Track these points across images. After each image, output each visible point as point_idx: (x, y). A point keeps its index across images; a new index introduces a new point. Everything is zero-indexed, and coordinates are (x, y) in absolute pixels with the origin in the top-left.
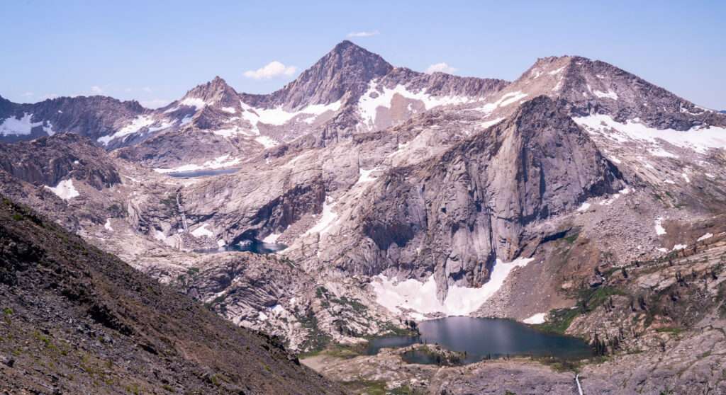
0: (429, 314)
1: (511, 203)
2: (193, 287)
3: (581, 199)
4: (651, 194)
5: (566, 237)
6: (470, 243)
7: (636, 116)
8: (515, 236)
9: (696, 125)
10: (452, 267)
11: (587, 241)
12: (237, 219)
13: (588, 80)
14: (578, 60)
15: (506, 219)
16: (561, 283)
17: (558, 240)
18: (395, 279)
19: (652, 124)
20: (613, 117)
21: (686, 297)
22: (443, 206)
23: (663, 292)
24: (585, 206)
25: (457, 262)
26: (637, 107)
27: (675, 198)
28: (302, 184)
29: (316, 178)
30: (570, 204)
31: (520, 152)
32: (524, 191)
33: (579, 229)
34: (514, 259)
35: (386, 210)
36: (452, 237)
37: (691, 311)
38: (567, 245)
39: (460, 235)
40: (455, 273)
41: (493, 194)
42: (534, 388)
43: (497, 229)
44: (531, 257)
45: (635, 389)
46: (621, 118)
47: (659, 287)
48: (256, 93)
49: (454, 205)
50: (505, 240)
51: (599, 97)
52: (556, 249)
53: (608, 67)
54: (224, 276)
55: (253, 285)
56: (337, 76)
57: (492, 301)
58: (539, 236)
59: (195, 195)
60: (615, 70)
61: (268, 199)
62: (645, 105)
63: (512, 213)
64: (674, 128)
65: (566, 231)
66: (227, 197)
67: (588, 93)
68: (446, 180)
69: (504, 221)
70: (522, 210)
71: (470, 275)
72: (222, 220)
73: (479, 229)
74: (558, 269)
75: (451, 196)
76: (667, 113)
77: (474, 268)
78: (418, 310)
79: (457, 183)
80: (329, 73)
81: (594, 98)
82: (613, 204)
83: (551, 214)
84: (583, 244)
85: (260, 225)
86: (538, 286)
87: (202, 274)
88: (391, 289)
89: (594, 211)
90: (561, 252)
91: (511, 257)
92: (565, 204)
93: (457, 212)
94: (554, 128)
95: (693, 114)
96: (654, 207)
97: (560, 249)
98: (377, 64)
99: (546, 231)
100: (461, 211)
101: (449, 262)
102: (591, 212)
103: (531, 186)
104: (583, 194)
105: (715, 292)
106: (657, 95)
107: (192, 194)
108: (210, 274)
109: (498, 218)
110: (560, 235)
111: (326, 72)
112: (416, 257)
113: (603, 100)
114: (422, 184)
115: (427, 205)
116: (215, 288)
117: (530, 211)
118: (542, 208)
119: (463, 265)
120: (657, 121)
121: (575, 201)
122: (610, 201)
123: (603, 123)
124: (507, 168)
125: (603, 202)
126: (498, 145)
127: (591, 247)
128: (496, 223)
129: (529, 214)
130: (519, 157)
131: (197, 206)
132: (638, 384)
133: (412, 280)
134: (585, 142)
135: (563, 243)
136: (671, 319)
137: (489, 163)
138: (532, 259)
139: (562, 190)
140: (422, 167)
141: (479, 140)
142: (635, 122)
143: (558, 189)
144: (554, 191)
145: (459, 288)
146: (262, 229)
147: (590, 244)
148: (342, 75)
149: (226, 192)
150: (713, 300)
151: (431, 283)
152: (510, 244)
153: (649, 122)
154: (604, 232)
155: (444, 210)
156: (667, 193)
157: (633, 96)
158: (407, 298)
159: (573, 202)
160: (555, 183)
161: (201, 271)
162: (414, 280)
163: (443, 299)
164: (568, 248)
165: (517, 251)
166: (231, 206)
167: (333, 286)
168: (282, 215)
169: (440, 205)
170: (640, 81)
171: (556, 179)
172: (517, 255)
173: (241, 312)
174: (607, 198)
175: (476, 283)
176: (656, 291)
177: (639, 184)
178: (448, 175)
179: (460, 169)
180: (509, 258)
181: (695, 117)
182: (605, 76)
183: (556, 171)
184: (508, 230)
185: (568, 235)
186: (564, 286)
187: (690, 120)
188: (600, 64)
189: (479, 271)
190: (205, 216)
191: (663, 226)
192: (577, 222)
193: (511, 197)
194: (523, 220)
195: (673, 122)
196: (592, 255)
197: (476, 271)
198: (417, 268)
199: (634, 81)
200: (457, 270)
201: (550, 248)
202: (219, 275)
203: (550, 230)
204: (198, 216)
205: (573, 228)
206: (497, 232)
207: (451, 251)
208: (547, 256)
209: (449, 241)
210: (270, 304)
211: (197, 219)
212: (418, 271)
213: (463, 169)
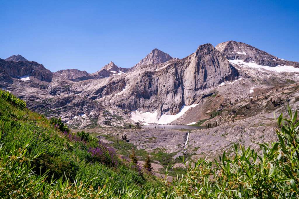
0: (150, 123)
1: (192, 83)
2: (48, 104)
3: (220, 82)
4: (251, 80)
5: (212, 95)
6: (174, 98)
7: (253, 61)
8: (192, 96)
9: (279, 65)
10: (165, 107)
11: (220, 96)
12: (90, 93)
13: (235, 48)
14: (232, 42)
15: (189, 90)
16: (207, 111)
17: (209, 96)
18: (141, 112)
19: (260, 64)
20: (244, 61)
21: (253, 108)
22: (164, 85)
23: (244, 107)
24: (222, 84)
25: (167, 105)
26: (254, 57)
27: (261, 81)
28: (116, 81)
29: (122, 79)
30: (216, 83)
31: (197, 63)
32: (197, 78)
33: (218, 92)
34: (191, 105)
35: (141, 86)
36: (166, 96)
37: (253, 112)
38: (212, 98)
39: (170, 96)
40: (166, 110)
41: (185, 80)
42: (167, 136)
43: (185, 93)
44: (198, 103)
45: (212, 135)
46: (247, 61)
47: (242, 106)
48: (125, 68)
49: (168, 84)
50: (188, 97)
51: (239, 54)
52: (208, 100)
53: (243, 44)
54: (63, 101)
55: (74, 105)
56: (152, 60)
57: (178, 119)
58: (202, 96)
59: (77, 85)
60: (246, 45)
61: (102, 86)
62: (257, 57)
63: (192, 87)
64: (269, 66)
65: (213, 93)
66: (88, 86)
67: (234, 52)
68: (167, 75)
69: (188, 90)
70: (196, 86)
71: (171, 110)
72: (84, 93)
73: (178, 94)
74: (207, 106)
75: (168, 81)
76: (266, 60)
77: (173, 108)
78: (146, 122)
79: (171, 76)
80: (150, 60)
81: (236, 54)
82: (234, 83)
83: (208, 87)
84: (218, 97)
85: (98, 95)
86: (197, 113)
87: (54, 100)
88: (139, 115)
89: (226, 86)
90: (209, 101)
91: (190, 104)
92: (214, 83)
93: (169, 87)
94: (212, 55)
95: (278, 61)
96: (251, 84)
97: (209, 100)
98: (167, 57)
99: (205, 94)
100: (171, 86)
101: (164, 106)
102: (224, 86)
103: (201, 77)
104: (222, 79)
105: (265, 104)
106: (263, 54)
107: (76, 85)
108: (57, 100)
109: (186, 89)
110: (210, 95)
111: (149, 60)
112: (151, 104)
113: (240, 55)
114: (158, 77)
115: (158, 85)
116: (58, 105)
117: (199, 86)
118: (204, 85)
119: (169, 106)
120: (262, 63)
121: (218, 82)
122: (233, 82)
123: (239, 62)
124: (191, 70)
125: (230, 83)
126: (189, 63)
127: (221, 97)
128: (186, 91)
129: (199, 87)
130: (196, 65)
131: (77, 89)
132: (214, 133)
133: (148, 112)
134: (224, 60)
135: (211, 98)
136: (244, 116)
137: (185, 70)
138: (198, 104)
139: (213, 78)
140: (160, 72)
141: (182, 61)
142: (253, 63)
143: (211, 78)
144: (210, 78)
145: (167, 115)
146: (98, 96)
147: (221, 96)
148: (154, 60)
149: (89, 84)
150: (264, 107)
151: (155, 113)
152: (190, 99)
153: (258, 63)
154: (228, 92)
155: (164, 86)
156: (258, 80)
157: (252, 54)
158: (144, 118)
159: (217, 83)
160: (210, 75)
161: (54, 99)
162: (149, 112)
163: (159, 119)
164: (212, 99)
165: (192, 102)
166: (89, 89)
167: (112, 111)
168: (106, 91)
169: (163, 84)
170: (256, 49)
171: (211, 74)
172: (192, 103)
173: (66, 115)
174: (232, 81)
175: (174, 113)
176: (241, 107)
177: (247, 76)
178: (168, 74)
179: (173, 71)
180: (189, 104)
181: (278, 62)
182: (242, 47)
183: (211, 71)
184: (189, 94)
185: (213, 94)
186: (207, 112)
187: (276, 63)
188: (241, 43)
189: (175, 109)
190: (79, 92)
191: (254, 90)
192: (217, 90)
193: (192, 81)
194: (196, 89)
195: (269, 63)
196: (221, 100)
197: (174, 109)
198: (151, 108)
199: (254, 49)
200: (166, 108)
201: (205, 100)
202: (60, 101)
203: (207, 93)
204: (76, 92)
205: (216, 92)
206: (185, 95)
207: (165, 101)
208: (204, 103)
209: (165, 98)
210: (80, 113)
211: (75, 93)
212: (151, 109)
213: (174, 71)
